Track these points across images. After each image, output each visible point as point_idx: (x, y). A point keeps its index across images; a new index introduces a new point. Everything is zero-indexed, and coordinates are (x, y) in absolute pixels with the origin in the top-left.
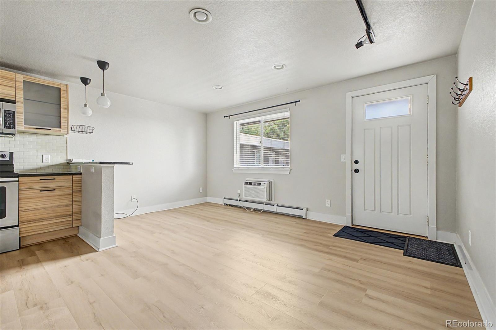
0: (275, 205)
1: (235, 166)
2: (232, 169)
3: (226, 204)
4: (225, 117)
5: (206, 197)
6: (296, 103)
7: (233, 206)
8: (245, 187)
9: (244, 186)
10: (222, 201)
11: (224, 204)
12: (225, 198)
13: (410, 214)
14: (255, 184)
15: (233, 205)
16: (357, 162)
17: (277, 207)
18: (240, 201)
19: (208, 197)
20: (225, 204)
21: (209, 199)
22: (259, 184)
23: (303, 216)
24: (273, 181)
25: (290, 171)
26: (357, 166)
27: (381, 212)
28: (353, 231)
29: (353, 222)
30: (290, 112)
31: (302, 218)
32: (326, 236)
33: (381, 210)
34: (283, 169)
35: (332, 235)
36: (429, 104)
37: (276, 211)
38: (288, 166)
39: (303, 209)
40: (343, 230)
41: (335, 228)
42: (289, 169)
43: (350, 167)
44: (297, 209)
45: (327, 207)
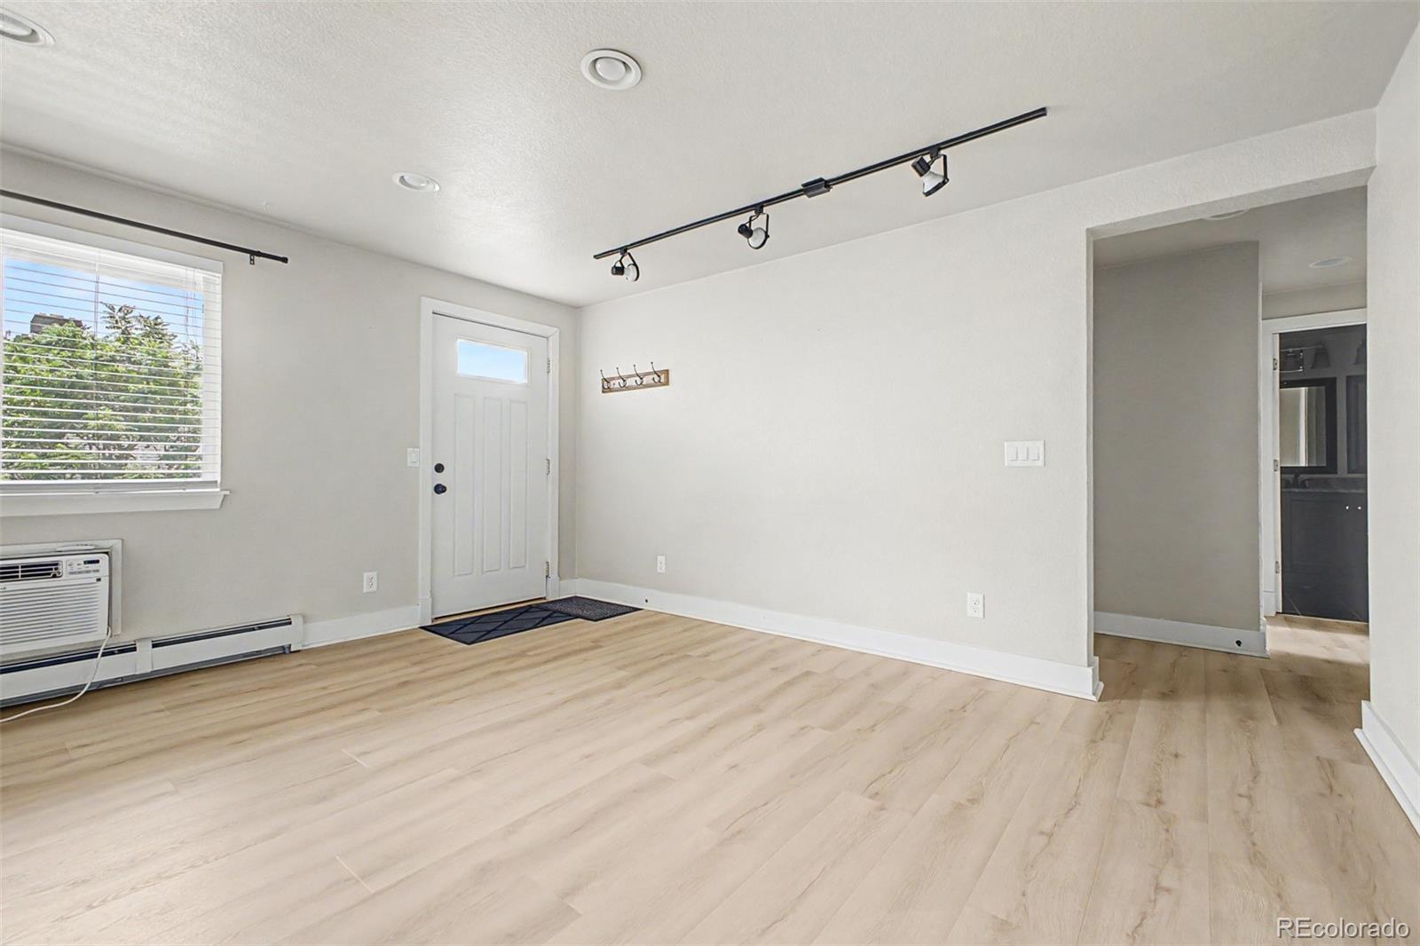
0: (144, 646)
6: (252, 257)
13: (526, 564)
16: (439, 468)
17: (155, 648)
22: (41, 570)
23: (290, 647)
24: (117, 544)
25: (225, 496)
26: (441, 479)
27: (483, 573)
28: (459, 627)
29: (433, 613)
30: (223, 277)
31: (284, 652)
32: (463, 650)
33: (482, 569)
34: (182, 491)
35: (465, 645)
36: (551, 374)
37: (149, 670)
38: (199, 477)
39: (290, 623)
40: (446, 633)
41: (423, 637)
42: (218, 490)
43: (430, 479)
44: (260, 628)
45: (368, 593)
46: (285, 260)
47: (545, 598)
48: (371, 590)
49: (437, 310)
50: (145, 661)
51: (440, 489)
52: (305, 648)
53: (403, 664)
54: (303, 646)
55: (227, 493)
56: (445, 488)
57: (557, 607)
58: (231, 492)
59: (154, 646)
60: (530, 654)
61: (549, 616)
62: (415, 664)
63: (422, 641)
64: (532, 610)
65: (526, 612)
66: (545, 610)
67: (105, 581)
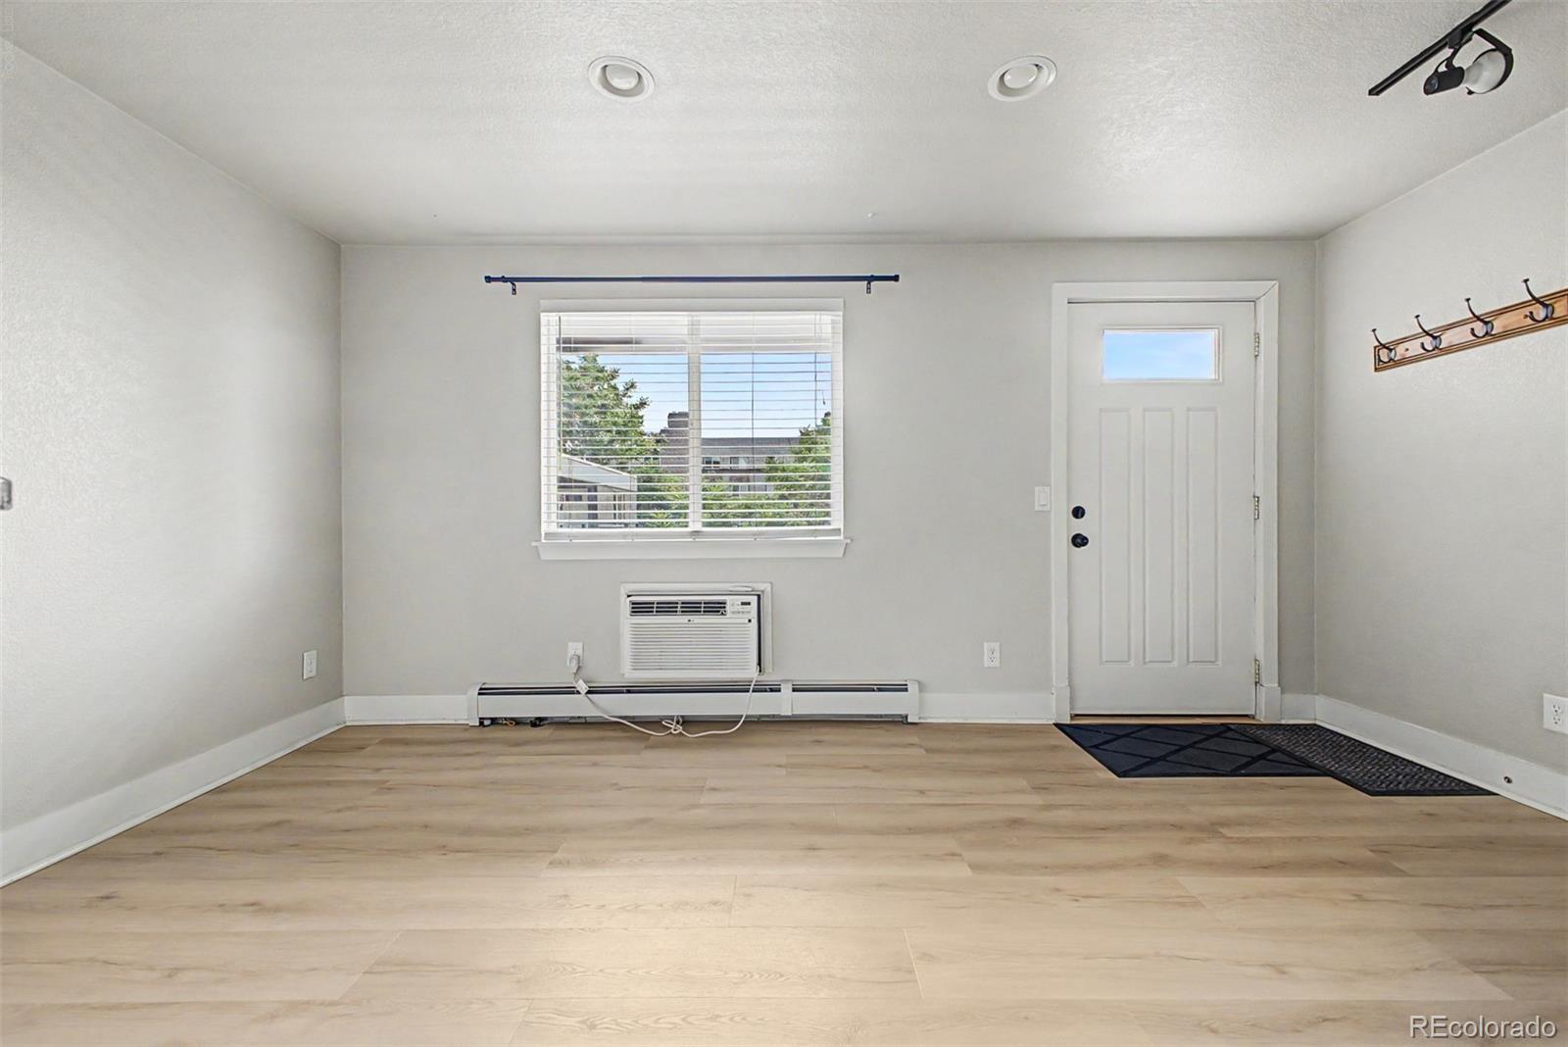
0: (786, 689)
1: (544, 528)
2: (534, 544)
3: (494, 721)
4: (489, 279)
5: (339, 700)
6: (869, 283)
7: (537, 722)
8: (636, 626)
9: (628, 622)
10: (460, 708)
11: (482, 720)
12: (483, 692)
13: (1217, 660)
14: (691, 608)
15: (537, 718)
16: (1078, 512)
17: (795, 693)
18: (589, 692)
19: (345, 698)
20: (487, 722)
21: (355, 710)
22: (717, 608)
23: (906, 717)
24: (766, 587)
25: (847, 544)
26: (1080, 526)
27: (1145, 663)
28: (1109, 737)
29: (1072, 709)
30: (844, 316)
31: (901, 721)
32: (1110, 786)
33: (1144, 658)
34: (813, 538)
35: (1115, 777)
36: (1261, 357)
37: (790, 714)
38: (830, 524)
39: (906, 690)
40: (1087, 744)
41: (1053, 742)
42: (842, 537)
43: (1064, 527)
44: (880, 690)
45: (989, 668)
46: (896, 278)
47: (1253, 717)
48: (992, 665)
49: (1075, 296)
50: (785, 704)
51: (1079, 541)
52: (923, 721)
53: (1022, 783)
54: (920, 718)
55: (849, 541)
56: (1086, 538)
57: (1279, 740)
58: (852, 540)
59: (794, 690)
60: (1224, 831)
61: (1262, 757)
62: (1038, 789)
63: (1055, 748)
64: (1229, 735)
65: (1217, 735)
66: (1257, 742)
67: (755, 621)
